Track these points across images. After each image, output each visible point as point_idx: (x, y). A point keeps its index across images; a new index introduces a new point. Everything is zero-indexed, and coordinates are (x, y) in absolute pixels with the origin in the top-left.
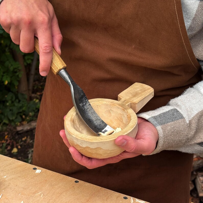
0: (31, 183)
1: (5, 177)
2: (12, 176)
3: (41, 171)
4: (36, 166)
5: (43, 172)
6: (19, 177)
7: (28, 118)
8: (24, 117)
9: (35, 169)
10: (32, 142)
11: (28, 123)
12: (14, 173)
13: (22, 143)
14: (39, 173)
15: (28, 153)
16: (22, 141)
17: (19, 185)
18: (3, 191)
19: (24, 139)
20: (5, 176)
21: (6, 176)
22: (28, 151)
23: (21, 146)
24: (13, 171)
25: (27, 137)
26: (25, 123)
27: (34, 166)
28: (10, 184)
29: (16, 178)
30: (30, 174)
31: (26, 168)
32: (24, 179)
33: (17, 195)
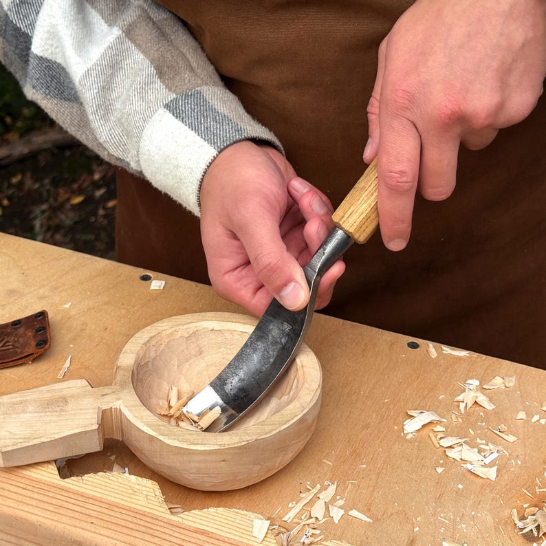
0: (146, 319)
1: (67, 306)
2: (86, 301)
3: (164, 282)
4: (148, 271)
5: (171, 287)
6: (106, 303)
7: (19, 124)
8: (8, 120)
9: (146, 278)
10: (39, 188)
11: (21, 136)
12: (89, 293)
13: (10, 192)
14: (162, 288)
15: (32, 216)
16: (10, 186)
17: (110, 326)
18: (71, 346)
19: (15, 180)
20: (65, 304)
21: (70, 304)
22: (30, 212)
23: (10, 198)
24: (87, 287)
25: (24, 175)
26: (13, 136)
27: (142, 270)
28: (86, 326)
29: (98, 306)
30: (137, 294)
31: (119, 276)
32: (123, 309)
33: (112, 356)
